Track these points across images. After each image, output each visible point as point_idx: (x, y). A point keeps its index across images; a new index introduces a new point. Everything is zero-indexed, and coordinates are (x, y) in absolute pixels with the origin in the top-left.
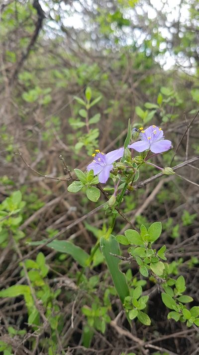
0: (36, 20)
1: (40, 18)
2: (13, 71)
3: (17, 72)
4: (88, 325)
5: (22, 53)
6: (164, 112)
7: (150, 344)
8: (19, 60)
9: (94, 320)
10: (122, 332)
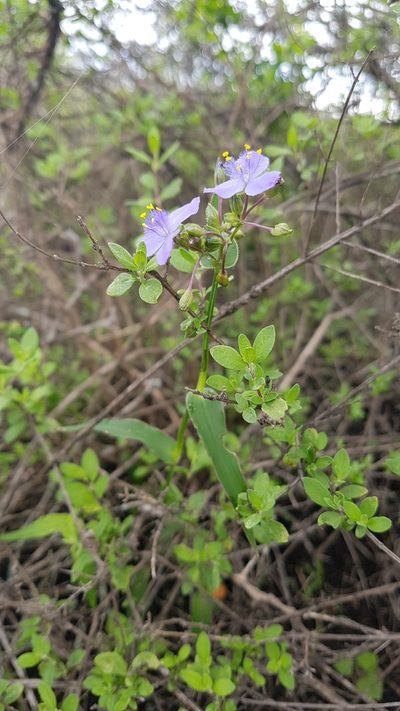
0: (49, 18)
1: (55, 11)
2: (15, 126)
3: (22, 127)
4: (188, 580)
5: (29, 87)
6: (303, 162)
7: (313, 611)
8: (25, 102)
9: (200, 569)
10: (257, 595)
